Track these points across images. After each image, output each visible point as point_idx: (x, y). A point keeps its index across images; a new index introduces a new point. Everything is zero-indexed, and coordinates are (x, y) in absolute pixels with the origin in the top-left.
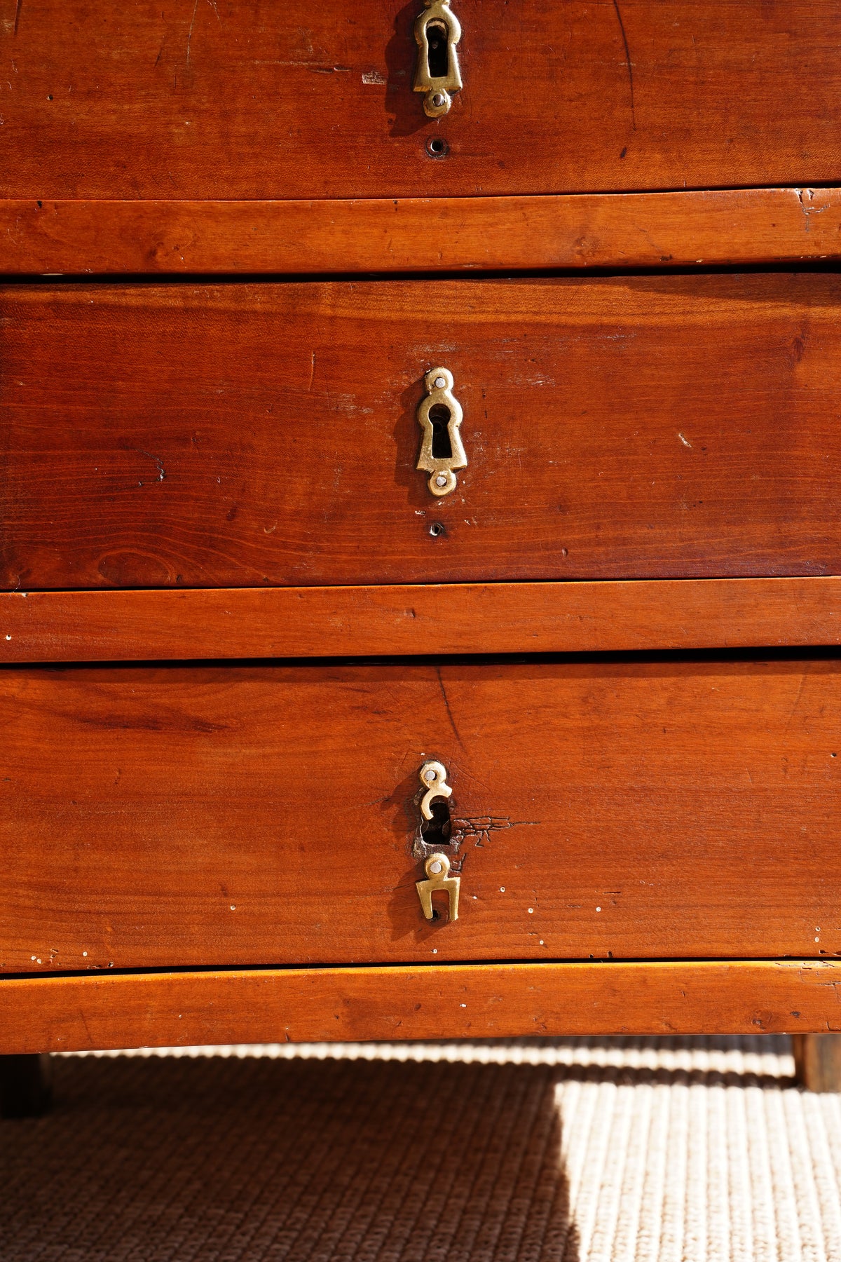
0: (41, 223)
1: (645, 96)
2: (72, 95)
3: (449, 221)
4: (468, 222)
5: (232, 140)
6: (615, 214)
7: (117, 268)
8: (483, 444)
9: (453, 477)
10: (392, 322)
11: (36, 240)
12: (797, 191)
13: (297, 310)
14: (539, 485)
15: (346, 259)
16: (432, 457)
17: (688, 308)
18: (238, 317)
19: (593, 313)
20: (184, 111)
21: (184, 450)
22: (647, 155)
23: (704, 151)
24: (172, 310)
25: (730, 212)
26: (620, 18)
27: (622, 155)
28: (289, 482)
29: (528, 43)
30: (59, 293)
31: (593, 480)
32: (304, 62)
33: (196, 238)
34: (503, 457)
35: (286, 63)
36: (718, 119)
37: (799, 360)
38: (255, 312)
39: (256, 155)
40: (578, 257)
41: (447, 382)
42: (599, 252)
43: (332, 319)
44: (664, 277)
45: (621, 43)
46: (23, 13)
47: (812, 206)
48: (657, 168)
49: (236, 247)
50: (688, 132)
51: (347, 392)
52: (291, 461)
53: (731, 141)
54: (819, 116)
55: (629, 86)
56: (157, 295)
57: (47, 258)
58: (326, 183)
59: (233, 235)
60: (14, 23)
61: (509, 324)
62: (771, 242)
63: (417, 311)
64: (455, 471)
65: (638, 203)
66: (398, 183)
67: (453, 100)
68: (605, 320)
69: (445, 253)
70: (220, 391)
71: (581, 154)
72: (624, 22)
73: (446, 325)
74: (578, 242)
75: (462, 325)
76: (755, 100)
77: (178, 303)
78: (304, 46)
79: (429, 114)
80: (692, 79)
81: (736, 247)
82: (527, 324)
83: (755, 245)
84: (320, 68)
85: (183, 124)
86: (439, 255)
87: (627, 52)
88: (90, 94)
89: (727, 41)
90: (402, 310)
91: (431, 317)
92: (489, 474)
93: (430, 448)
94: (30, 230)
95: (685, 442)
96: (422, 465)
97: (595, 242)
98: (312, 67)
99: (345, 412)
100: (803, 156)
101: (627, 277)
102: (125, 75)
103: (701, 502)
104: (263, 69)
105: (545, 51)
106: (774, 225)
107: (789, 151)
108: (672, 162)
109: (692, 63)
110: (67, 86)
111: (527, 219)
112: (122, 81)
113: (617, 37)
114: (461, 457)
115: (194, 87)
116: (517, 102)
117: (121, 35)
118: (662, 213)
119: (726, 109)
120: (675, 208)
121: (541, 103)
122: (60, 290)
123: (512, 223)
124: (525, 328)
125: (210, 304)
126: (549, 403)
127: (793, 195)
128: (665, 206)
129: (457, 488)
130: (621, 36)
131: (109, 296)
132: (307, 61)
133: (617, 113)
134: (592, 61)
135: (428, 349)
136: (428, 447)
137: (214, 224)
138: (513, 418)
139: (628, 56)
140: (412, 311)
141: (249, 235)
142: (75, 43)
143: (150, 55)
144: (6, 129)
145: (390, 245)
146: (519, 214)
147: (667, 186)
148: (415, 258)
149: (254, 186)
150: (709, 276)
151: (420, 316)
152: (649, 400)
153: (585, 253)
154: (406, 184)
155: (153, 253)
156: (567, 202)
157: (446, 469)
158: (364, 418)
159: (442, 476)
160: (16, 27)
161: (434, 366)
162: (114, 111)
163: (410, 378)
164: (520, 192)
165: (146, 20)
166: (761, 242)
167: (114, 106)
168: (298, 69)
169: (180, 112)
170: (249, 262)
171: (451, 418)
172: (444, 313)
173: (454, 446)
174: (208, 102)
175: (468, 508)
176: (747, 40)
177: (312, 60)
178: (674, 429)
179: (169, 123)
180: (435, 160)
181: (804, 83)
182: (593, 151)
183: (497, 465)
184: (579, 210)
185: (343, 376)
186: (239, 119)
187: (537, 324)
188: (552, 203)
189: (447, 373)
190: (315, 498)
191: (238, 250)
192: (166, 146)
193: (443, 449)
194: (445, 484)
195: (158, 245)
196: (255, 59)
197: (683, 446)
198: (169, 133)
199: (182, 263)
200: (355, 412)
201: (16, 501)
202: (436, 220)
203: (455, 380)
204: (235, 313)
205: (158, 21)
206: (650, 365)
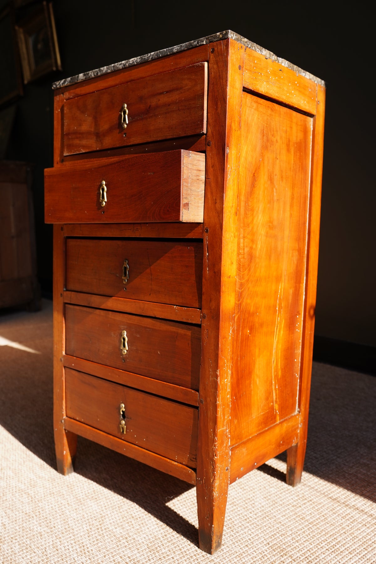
1: (153, 284)
6: (148, 306)
8: (130, 345)
10: (118, 321)
12: (175, 307)
14: (138, 356)
16: (123, 347)
17: (160, 326)
22: (153, 295)
23: (161, 296)
31: (145, 357)
36: (164, 290)
38: (102, 315)
41: (125, 334)
43: (111, 318)
45: (150, 273)
47: (177, 310)
48: (155, 298)
50: (159, 292)
51: (112, 332)
53: (166, 295)
54: (179, 292)
55: (151, 281)
61: (134, 324)
62: (171, 316)
64: (126, 350)
67: (127, 281)
68: (147, 326)
71: (144, 293)
73: (125, 322)
75: (128, 323)
76: (169, 287)
79: (124, 283)
80: (160, 281)
82: (136, 325)
87: (151, 275)
91: (123, 321)
92: (131, 352)
96: (121, 348)
97: (145, 311)
100: (176, 300)
106: (171, 313)
107: (174, 298)
108: (157, 297)
109: (160, 278)
114: (127, 347)
119: (165, 288)
126: (139, 340)
129: (126, 353)
133: (149, 286)
134: (146, 276)
135: (123, 327)
136: (122, 345)
138: (134, 342)
152: (154, 343)
153: (144, 313)
163: (120, 332)
166: (169, 316)
171: (126, 340)
172: (125, 320)
173: (126, 345)
175: (128, 357)
176: (168, 275)
178: (157, 350)
181: (177, 285)
182: (146, 293)
183: (132, 350)
185: (112, 329)
187: (138, 325)
189: (125, 331)
197: (159, 353)
206: (154, 336)
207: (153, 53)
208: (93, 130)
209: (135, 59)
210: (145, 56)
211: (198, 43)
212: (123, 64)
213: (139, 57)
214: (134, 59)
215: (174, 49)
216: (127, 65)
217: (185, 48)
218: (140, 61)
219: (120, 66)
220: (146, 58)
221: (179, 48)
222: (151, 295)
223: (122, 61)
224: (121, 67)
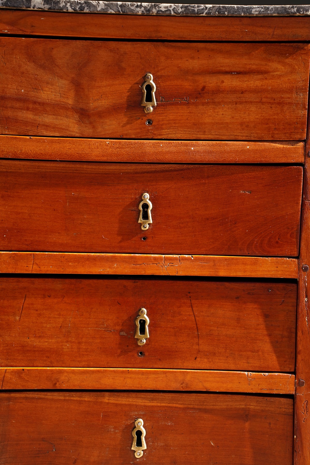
0: (23, 375)
1: (202, 342)
2: (35, 337)
3: (144, 376)
4: (149, 377)
5: (81, 350)
6: (193, 377)
7: (44, 388)
8: (152, 442)
9: (142, 452)
10: (126, 405)
11: (21, 380)
12: (246, 373)
13: (98, 400)
14: (168, 455)
15: (113, 386)
16: (136, 446)
17: (214, 404)
18: (80, 402)
19: (186, 404)
20: (67, 342)
21: (61, 442)
22: (202, 359)
23: (219, 359)
24: (60, 400)
25: (226, 378)
26: (196, 321)
27: (195, 359)
28: (92, 452)
29: (169, 326)
30: (27, 395)
31: (184, 454)
32: (103, 328)
33: (69, 379)
34: (158, 446)
35: (98, 329)
36: (224, 350)
37: (247, 421)
38: (85, 401)
39: (87, 355)
40: (182, 388)
41: (141, 424)
42: (188, 387)
43: (108, 403)
44: (207, 395)
45: (196, 327)
46: (22, 315)
47: (251, 378)
48: (205, 363)
49: (80, 382)
50: (215, 354)
51: (112, 425)
52: (94, 446)
53: (227, 357)
54: (253, 352)
55: (198, 339)
56: (56, 395)
57: (24, 385)
58: (108, 363)
59: (79, 379)
60: (19, 318)
61: (161, 406)
62: (238, 388)
63: (134, 402)
64: (143, 450)
65: (200, 374)
66: (129, 364)
67: (146, 341)
68: (189, 406)
69: (142, 386)
70: (73, 424)
71: (183, 358)
72: (197, 322)
73: (142, 406)
74: (182, 384)
75: (147, 406)
76: (234, 346)
77: (62, 398)
78: (103, 325)
79: (139, 344)
80: (216, 339)
81: (228, 388)
82: (167, 407)
83: (234, 388)
84: (108, 330)
85: (66, 345)
86: (140, 386)
87: (197, 330)
88: (40, 337)
89: (227, 328)
90: (129, 401)
91: (137, 404)
92: (153, 451)
93: (136, 444)
94: (20, 377)
95: (212, 444)
96: (132, 449)
97: (187, 384)
98: (105, 330)
99: (110, 431)
100: (248, 363)
101: (196, 394)
102: (51, 332)
103: (217, 463)
104: (91, 330)
105: (174, 328)
106: (239, 383)
107: (244, 361)
108: (210, 362)
109: (216, 334)
110: (33, 335)
111: (167, 377)
112: (50, 333)
113: (195, 326)
114: (145, 446)
115: (71, 335)
116: (165, 342)
117: (50, 320)
118: (207, 377)
119: (226, 348)
120: (210, 376)
121: (172, 343)
122: (27, 394)
123: (162, 378)
124: (165, 408)
125: (72, 398)
126: (172, 430)
127: (245, 374)
128: (208, 375)
129: (143, 455)
130: (196, 325)
131: (42, 395)
132: (104, 328)
133: (194, 347)
134: (187, 332)
135: (136, 413)
136: (135, 443)
137: (74, 376)
138: (161, 435)
139: (198, 331)
140: (132, 402)
141: (84, 379)
142: (37, 323)
143: (58, 326)
144: (15, 347)
145: (126, 383)
146: (165, 375)
147: (208, 369)
148: (133, 386)
149: (87, 363)
150: (220, 395)
151: (134, 403)
152: (202, 431)
153: (184, 387)
154: (132, 364)
155: (56, 384)
156: (179, 373)
157: (140, 450)
158: (116, 433)
159: (139, 452)
160: (20, 319)
161: (137, 418)
162: (47, 342)
163: (130, 421)
164: (165, 368)
165: (58, 316)
166: (236, 387)
167: (47, 340)
168: (101, 331)
169: (66, 342)
170: (84, 386)
171: (142, 435)
172: (141, 403)
173: (142, 443)
174: (74, 339)
175: (146, 462)
176: (232, 329)
177: (105, 328)
178: (209, 440)
179: (62, 345)
180: (140, 357)
181: (249, 342)
182: (187, 357)
183: (155, 449)
184: (182, 375)
185: (110, 420)
186: (83, 344)
187: (169, 406)
188: (174, 373)
189: (141, 420)
190: (100, 458)
191: (81, 383)
192: (61, 352)
193: (139, 444)
194: (140, 455)
195: (57, 381)
196: (89, 328)
197: (212, 445)
198: (62, 348)
199: (64, 387)
200: (114, 431)
201: (10, 457)
202: (140, 376)
203: (144, 423)
204: (79, 401)
205: (61, 317)
206: (202, 420)
207: (211, 6)
208: (70, 102)
209: (171, 6)
210: (193, 7)
211: (298, 11)
212: (145, 7)
213: (181, 5)
214: (169, 5)
215: (253, 10)
216: (154, 11)
217: (274, 13)
218: (182, 12)
219: (138, 9)
220: (196, 10)
221: (263, 10)
222: (197, 359)
223: (141, 2)
224: (140, 11)
